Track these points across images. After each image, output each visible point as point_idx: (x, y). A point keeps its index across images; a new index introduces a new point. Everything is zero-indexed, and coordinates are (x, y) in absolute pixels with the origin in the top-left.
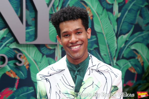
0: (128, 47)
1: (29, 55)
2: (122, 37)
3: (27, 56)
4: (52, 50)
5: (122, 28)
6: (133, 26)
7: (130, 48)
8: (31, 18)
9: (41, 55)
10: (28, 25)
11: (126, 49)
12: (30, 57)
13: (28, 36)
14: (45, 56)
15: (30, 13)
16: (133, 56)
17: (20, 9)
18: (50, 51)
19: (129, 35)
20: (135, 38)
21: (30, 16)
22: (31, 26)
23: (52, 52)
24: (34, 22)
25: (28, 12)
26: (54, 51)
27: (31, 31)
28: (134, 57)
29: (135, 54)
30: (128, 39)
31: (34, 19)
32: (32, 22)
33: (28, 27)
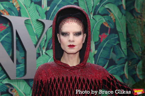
1: (20, 89)
6: (108, 61)
8: (21, 57)
9: (30, 88)
10: (18, 63)
13: (18, 72)
15: (20, 53)
17: (11, 50)
21: (20, 55)
22: (21, 64)
24: (24, 60)
25: (19, 52)
27: (21, 68)
31: (23, 58)
32: (22, 61)
33: (18, 65)
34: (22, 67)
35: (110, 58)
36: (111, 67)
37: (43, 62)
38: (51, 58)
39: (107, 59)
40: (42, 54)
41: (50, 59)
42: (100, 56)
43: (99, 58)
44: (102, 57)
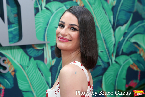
0: (127, 40)
1: (14, 59)
2: (120, 28)
3: (12, 60)
4: (41, 51)
5: (119, 18)
6: (132, 15)
7: (129, 41)
8: (13, 14)
9: (28, 57)
10: (10, 23)
11: (126, 43)
12: (16, 62)
13: (11, 36)
14: (32, 59)
16: (134, 50)
18: (38, 52)
19: (128, 26)
20: (135, 29)
21: (12, 11)
22: (14, 24)
23: (40, 53)
24: (16, 19)
26: (42, 52)
27: (14, 30)
28: (135, 52)
29: (136, 48)
30: (126, 31)
31: (16, 15)
32: (15, 19)
33: (10, 25)
34: (16, 29)
35: (135, 10)
36: (136, 24)
37: (43, 20)
38: (54, 14)
39: (130, 12)
40: (41, 9)
41: (53, 16)
42: (121, 9)
43: (120, 11)
44: (124, 10)
